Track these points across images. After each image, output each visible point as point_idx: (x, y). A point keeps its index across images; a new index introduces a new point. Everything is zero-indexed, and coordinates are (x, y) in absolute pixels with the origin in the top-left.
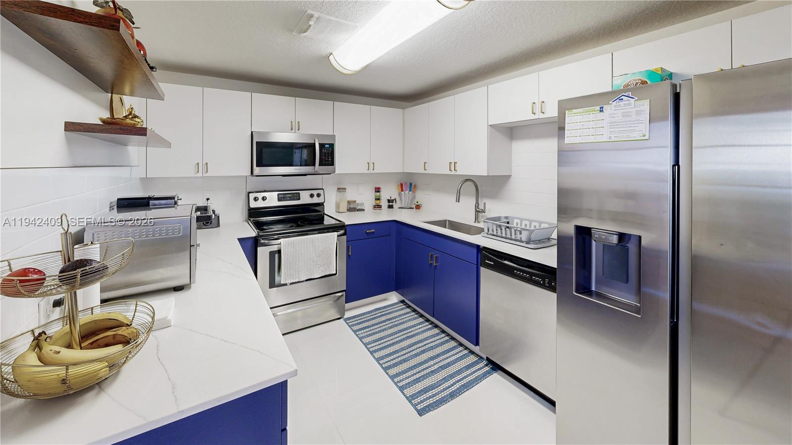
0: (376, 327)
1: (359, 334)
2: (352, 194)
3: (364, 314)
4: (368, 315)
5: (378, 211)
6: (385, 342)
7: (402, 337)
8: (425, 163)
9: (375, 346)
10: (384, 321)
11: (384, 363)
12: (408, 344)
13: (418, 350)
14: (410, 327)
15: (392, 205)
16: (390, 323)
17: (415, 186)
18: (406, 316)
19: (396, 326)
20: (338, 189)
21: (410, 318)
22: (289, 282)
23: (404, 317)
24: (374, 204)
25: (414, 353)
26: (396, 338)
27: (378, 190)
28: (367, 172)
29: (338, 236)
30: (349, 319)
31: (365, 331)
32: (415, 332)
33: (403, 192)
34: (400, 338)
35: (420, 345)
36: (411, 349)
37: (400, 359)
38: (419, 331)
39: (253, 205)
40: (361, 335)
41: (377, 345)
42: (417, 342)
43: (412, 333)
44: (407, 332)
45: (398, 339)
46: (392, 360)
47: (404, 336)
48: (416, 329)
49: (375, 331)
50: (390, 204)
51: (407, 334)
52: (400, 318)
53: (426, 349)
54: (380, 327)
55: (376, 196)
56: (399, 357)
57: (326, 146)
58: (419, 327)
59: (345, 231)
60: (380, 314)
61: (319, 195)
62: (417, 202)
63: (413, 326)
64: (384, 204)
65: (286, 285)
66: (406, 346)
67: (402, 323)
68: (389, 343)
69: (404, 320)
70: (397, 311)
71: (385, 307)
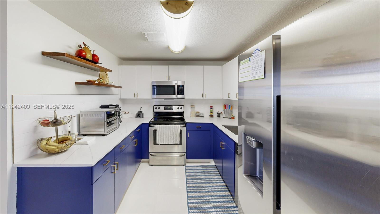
0: (196, 173)
1: (187, 174)
2: (198, 109)
3: (195, 166)
4: (196, 167)
5: (211, 118)
6: (195, 181)
7: (205, 182)
8: (229, 94)
9: (190, 181)
10: (202, 172)
11: (189, 190)
12: (206, 185)
13: (208, 190)
14: (212, 179)
15: (220, 116)
16: (204, 174)
17: (232, 107)
18: (214, 173)
19: (206, 176)
20: (191, 106)
21: (215, 174)
22: (160, 143)
23: (213, 173)
24: (210, 115)
25: (205, 190)
26: (202, 181)
27: (211, 107)
28: (202, 98)
29: (180, 127)
30: (187, 166)
31: (190, 173)
32: (212, 182)
33: (226, 109)
34: (203, 182)
35: (211, 188)
36: (205, 188)
37: (197, 191)
38: (215, 181)
39: (155, 110)
40: (188, 175)
41: (191, 181)
42: (210, 186)
43: (211, 182)
44: (209, 180)
45: (202, 182)
46: (193, 190)
47: (206, 182)
48: (214, 180)
49: (195, 175)
50: (218, 115)
51: (208, 181)
52: (210, 173)
53: (212, 191)
54: (198, 174)
55: (210, 110)
56: (197, 189)
57: (181, 86)
58: (216, 180)
59: (185, 125)
60: (202, 168)
61: (181, 108)
62: (232, 115)
63: (214, 179)
64: (215, 115)
65: (159, 144)
66: (204, 186)
67: (209, 175)
68: (197, 182)
69: (212, 174)
70: (211, 169)
71: (206, 166)
